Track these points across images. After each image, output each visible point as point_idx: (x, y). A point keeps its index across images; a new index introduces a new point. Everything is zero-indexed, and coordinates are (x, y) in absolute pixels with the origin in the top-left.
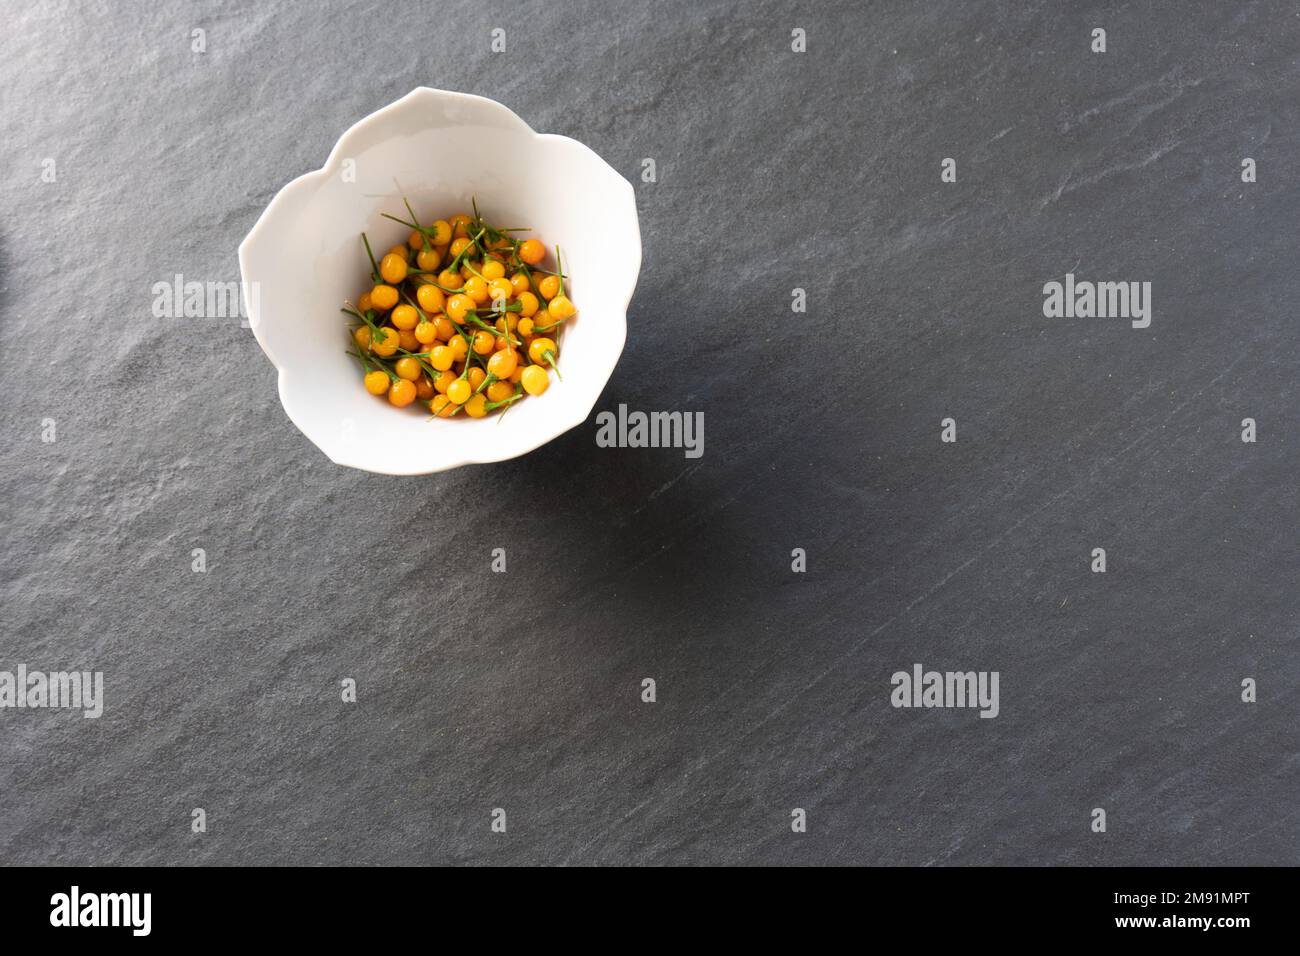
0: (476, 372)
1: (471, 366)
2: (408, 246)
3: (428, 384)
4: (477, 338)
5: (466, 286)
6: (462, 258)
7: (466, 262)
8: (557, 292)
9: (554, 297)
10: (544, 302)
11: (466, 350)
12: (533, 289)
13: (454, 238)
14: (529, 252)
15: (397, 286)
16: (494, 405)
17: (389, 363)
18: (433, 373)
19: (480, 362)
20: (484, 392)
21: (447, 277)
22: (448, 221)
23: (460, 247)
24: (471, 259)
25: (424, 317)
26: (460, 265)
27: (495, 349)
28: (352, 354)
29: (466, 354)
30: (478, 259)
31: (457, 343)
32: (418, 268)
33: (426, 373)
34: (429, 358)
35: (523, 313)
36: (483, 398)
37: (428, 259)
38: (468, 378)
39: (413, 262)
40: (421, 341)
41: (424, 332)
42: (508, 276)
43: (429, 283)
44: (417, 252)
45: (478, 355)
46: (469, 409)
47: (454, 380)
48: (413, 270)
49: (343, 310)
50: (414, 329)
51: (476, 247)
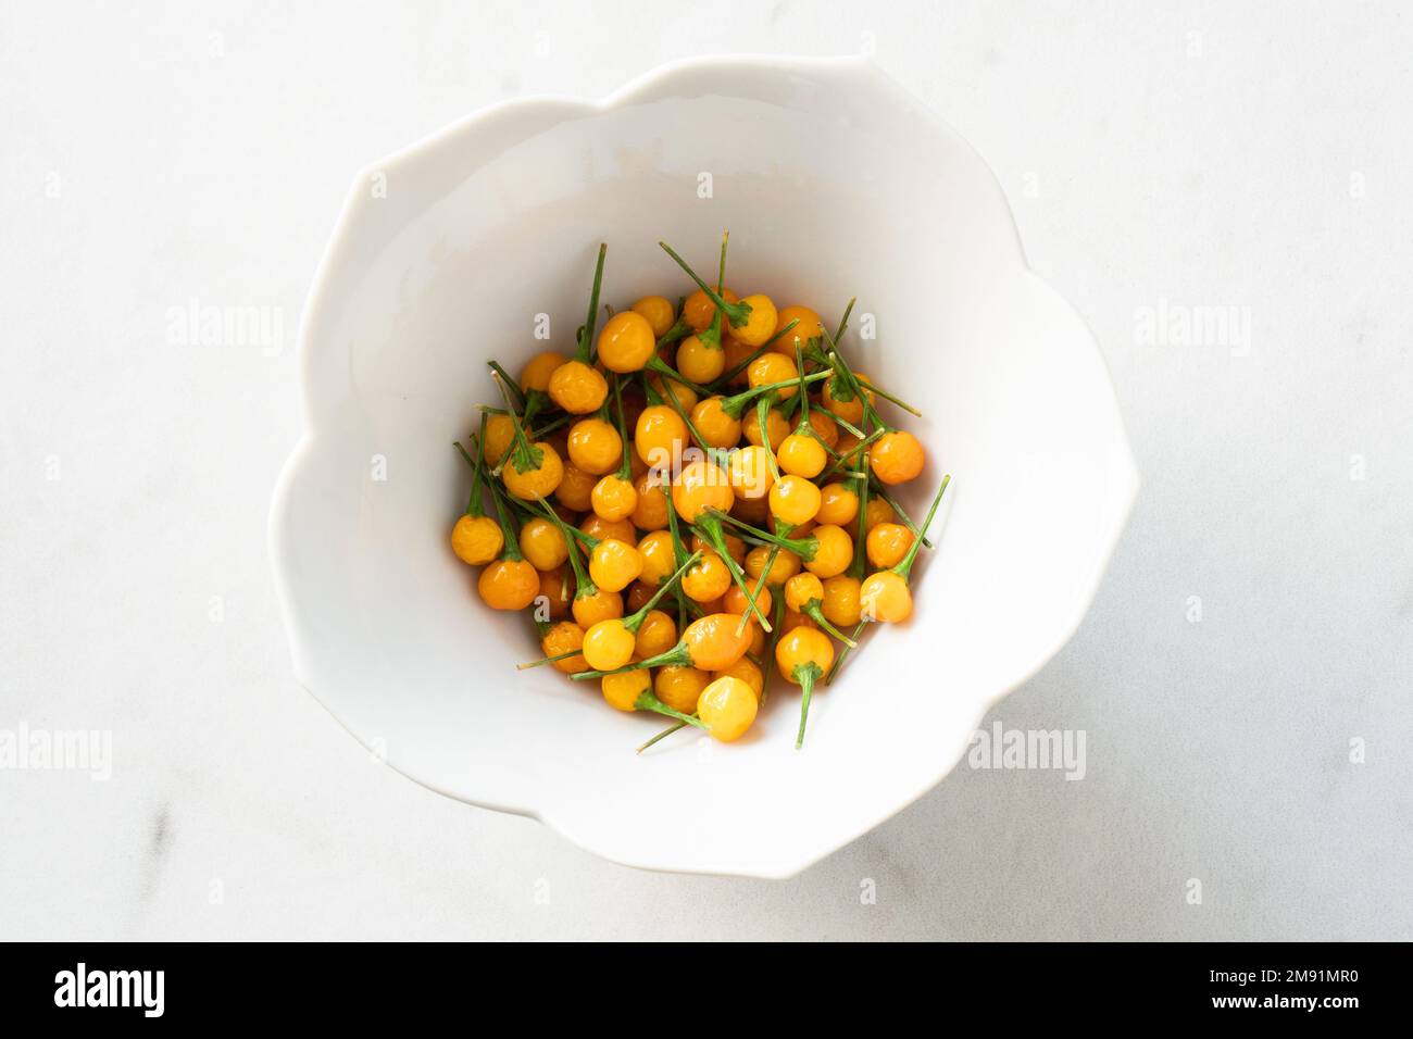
0: (660, 627)
1: (657, 607)
2: (679, 309)
3: (564, 593)
4: (698, 564)
5: (737, 454)
6: (760, 396)
7: (762, 407)
8: (895, 565)
9: (886, 568)
10: (862, 567)
11: (667, 572)
12: (856, 532)
13: (772, 346)
14: (889, 455)
15: (612, 377)
16: (657, 707)
17: (516, 515)
18: (581, 583)
19: (682, 611)
20: (655, 672)
21: (713, 415)
22: (781, 308)
23: (768, 373)
24: (778, 405)
25: (627, 468)
26: (752, 403)
27: (720, 605)
28: (463, 452)
29: (664, 579)
30: (790, 411)
31: (658, 550)
32: (674, 366)
33: (570, 571)
34: (590, 549)
35: (812, 566)
36: (643, 681)
37: (702, 358)
38: (638, 631)
39: (670, 347)
40: (597, 508)
41: (612, 496)
42: (823, 481)
43: (673, 407)
44: (688, 332)
45: (684, 595)
46: (609, 686)
47: (612, 616)
48: (660, 365)
49: (493, 365)
50: (599, 478)
51: (799, 392)
